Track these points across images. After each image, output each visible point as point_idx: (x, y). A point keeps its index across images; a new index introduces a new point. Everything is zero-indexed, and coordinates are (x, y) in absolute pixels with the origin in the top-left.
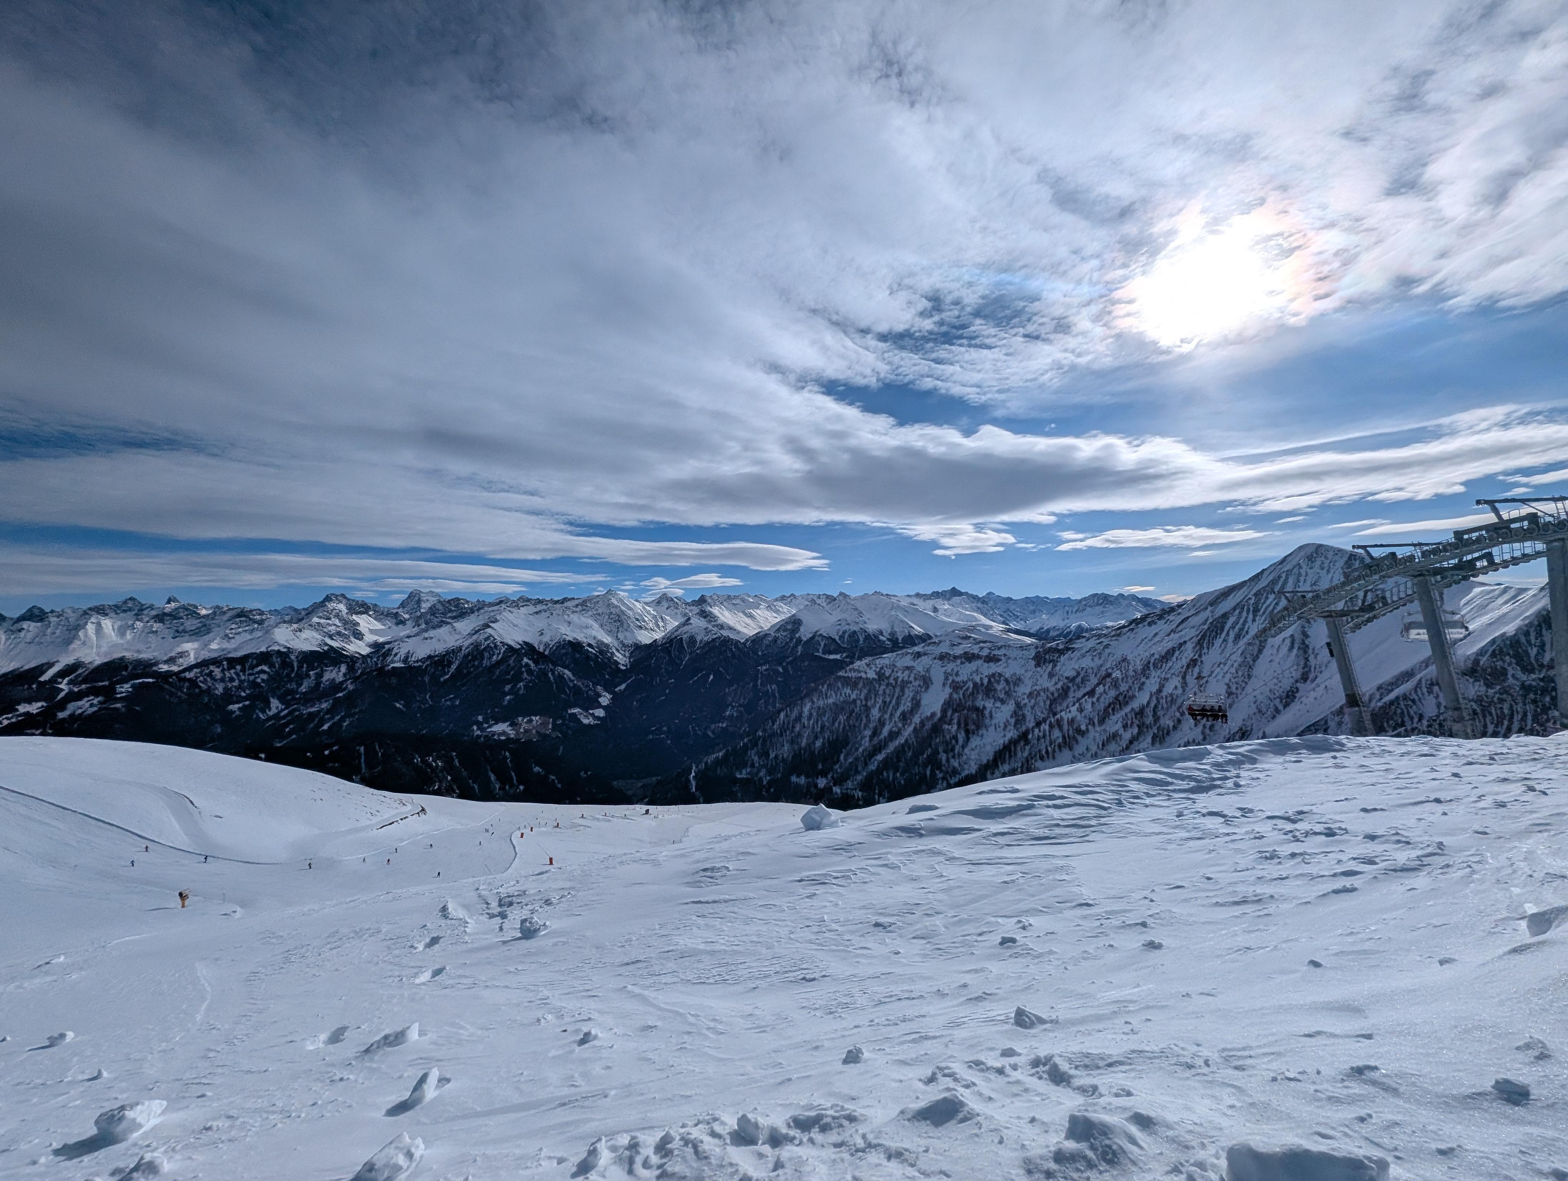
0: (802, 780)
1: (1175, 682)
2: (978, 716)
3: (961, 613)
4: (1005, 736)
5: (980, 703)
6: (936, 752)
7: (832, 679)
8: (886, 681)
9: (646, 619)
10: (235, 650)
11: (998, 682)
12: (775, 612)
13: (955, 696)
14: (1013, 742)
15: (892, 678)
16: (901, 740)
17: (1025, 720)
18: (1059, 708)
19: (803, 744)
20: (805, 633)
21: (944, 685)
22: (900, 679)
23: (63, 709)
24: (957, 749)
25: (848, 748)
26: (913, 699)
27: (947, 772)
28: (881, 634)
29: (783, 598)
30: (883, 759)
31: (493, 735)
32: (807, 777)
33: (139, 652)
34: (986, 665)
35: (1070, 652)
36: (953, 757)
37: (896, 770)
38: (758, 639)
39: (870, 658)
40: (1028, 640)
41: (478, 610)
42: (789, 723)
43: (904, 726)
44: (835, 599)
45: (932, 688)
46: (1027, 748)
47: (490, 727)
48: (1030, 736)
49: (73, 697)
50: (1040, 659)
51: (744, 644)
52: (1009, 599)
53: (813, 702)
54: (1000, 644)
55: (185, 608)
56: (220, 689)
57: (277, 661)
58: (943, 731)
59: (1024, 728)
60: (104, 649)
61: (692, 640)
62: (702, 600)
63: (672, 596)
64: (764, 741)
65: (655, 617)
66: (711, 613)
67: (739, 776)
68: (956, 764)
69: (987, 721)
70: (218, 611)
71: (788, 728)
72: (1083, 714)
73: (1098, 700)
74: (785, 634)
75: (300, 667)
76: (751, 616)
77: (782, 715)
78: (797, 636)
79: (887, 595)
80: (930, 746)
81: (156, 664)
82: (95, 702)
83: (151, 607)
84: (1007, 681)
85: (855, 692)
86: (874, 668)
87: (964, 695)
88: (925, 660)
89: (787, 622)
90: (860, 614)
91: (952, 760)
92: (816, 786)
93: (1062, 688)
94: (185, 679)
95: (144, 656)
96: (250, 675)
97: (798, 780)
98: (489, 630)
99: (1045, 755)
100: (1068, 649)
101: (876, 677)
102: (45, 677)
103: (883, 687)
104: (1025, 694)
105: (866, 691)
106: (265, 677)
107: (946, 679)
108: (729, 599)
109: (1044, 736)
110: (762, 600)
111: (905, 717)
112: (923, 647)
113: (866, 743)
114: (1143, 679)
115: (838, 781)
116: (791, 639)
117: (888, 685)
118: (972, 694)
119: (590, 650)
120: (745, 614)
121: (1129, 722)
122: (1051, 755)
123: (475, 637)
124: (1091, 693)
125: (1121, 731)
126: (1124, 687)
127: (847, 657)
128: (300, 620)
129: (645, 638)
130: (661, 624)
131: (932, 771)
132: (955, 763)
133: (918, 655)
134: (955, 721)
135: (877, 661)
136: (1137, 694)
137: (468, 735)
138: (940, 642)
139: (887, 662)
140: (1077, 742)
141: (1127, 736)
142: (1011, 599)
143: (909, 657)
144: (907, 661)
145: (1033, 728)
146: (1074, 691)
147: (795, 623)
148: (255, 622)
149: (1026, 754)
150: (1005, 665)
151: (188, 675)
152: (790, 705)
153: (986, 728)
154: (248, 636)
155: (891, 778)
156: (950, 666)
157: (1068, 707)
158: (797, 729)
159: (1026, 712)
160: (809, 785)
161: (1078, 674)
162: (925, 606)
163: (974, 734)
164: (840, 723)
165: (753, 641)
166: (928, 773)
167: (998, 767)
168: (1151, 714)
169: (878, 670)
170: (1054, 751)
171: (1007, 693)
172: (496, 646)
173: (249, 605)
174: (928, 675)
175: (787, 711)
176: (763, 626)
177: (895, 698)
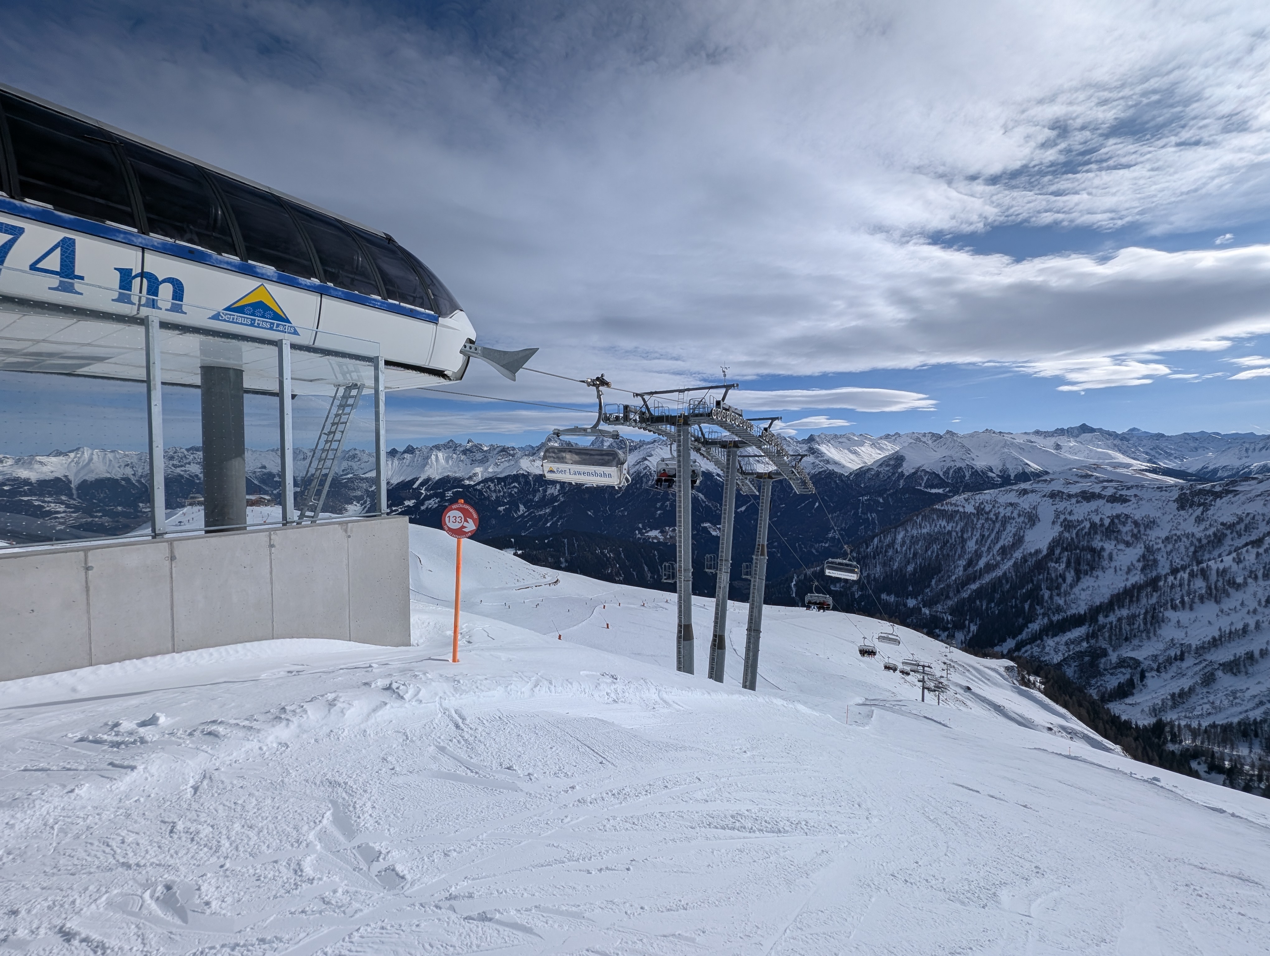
0: (892, 599)
2: (1093, 556)
3: (1091, 450)
4: (1127, 579)
5: (1097, 543)
6: (1038, 588)
7: (927, 512)
8: (986, 516)
10: (501, 472)
11: (1124, 524)
12: (879, 449)
13: (1066, 535)
14: (1137, 588)
15: (992, 514)
16: (999, 573)
17: (1156, 566)
18: (1206, 556)
19: (895, 567)
20: (907, 469)
21: (1054, 523)
22: (1002, 515)
23: (423, 505)
24: (1064, 587)
25: (940, 575)
26: (1015, 535)
27: (1049, 609)
28: (991, 470)
29: (887, 437)
30: (978, 588)
31: (649, 538)
32: (897, 595)
33: (455, 472)
34: (1110, 505)
35: (1230, 496)
36: (1058, 595)
37: (991, 601)
38: (861, 473)
39: (970, 494)
40: (1171, 480)
41: (639, 448)
42: (882, 548)
43: (1003, 560)
44: (941, 437)
45: (1038, 526)
46: (1155, 595)
47: (647, 532)
48: (1161, 583)
49: (428, 498)
50: (1183, 502)
51: (848, 477)
52: (1160, 436)
53: (907, 531)
54: (1129, 484)
55: (476, 446)
56: (494, 496)
57: (522, 480)
58: (1048, 568)
59: (1154, 574)
60: (440, 471)
62: (811, 439)
63: (786, 436)
66: (818, 449)
67: (833, 589)
68: (1061, 602)
69: (1105, 563)
70: (492, 448)
71: (881, 552)
72: (1241, 566)
74: (887, 469)
75: (535, 485)
76: (855, 453)
77: (876, 540)
78: (900, 470)
79: (1000, 432)
80: (1032, 581)
81: (463, 480)
82: (437, 501)
83: (460, 445)
84: (1136, 523)
85: (950, 525)
86: (973, 503)
87: (1077, 534)
88: (1032, 499)
89: (890, 458)
90: (968, 451)
91: (1056, 598)
92: (905, 605)
93: (1215, 534)
94: (477, 490)
95: (457, 475)
96: (509, 488)
97: (888, 598)
98: (646, 462)
99: (1179, 605)
100: (1228, 492)
101: (975, 511)
102: (415, 486)
103: (981, 522)
104: (1159, 538)
105: (962, 524)
106: (516, 490)
107: (1057, 516)
108: (836, 438)
109: (1181, 585)
110: (866, 438)
111: (1005, 552)
112: (1031, 484)
113: (960, 572)
115: (930, 603)
116: (893, 474)
117: (987, 519)
118: (1089, 534)
119: (718, 478)
120: (850, 451)
122: (1187, 606)
123: (637, 467)
124: (1256, 543)
127: (950, 491)
128: (534, 454)
131: (1031, 607)
133: (1025, 492)
134: (1065, 559)
135: (977, 497)
137: (633, 537)
138: (1052, 480)
139: (988, 497)
140: (1228, 595)
142: (1163, 436)
143: (1014, 494)
144: (1012, 497)
145: (1167, 574)
146: (1232, 539)
147: (898, 460)
148: (510, 455)
149: (1154, 600)
150: (1135, 506)
151: (479, 487)
152: (885, 532)
153: (1104, 569)
154: (507, 464)
155: (984, 607)
156: (1063, 505)
157: (1220, 556)
158: (890, 553)
159: (1159, 558)
160: (897, 604)
161: (1241, 520)
162: (1047, 444)
163: (1087, 574)
164: (933, 552)
165: (856, 475)
166: (1027, 607)
167: (1114, 610)
169: (977, 505)
170: (1193, 602)
171: (1134, 536)
172: (651, 473)
173: (509, 445)
174: (1034, 512)
175: (880, 537)
176: (867, 461)
177: (995, 532)
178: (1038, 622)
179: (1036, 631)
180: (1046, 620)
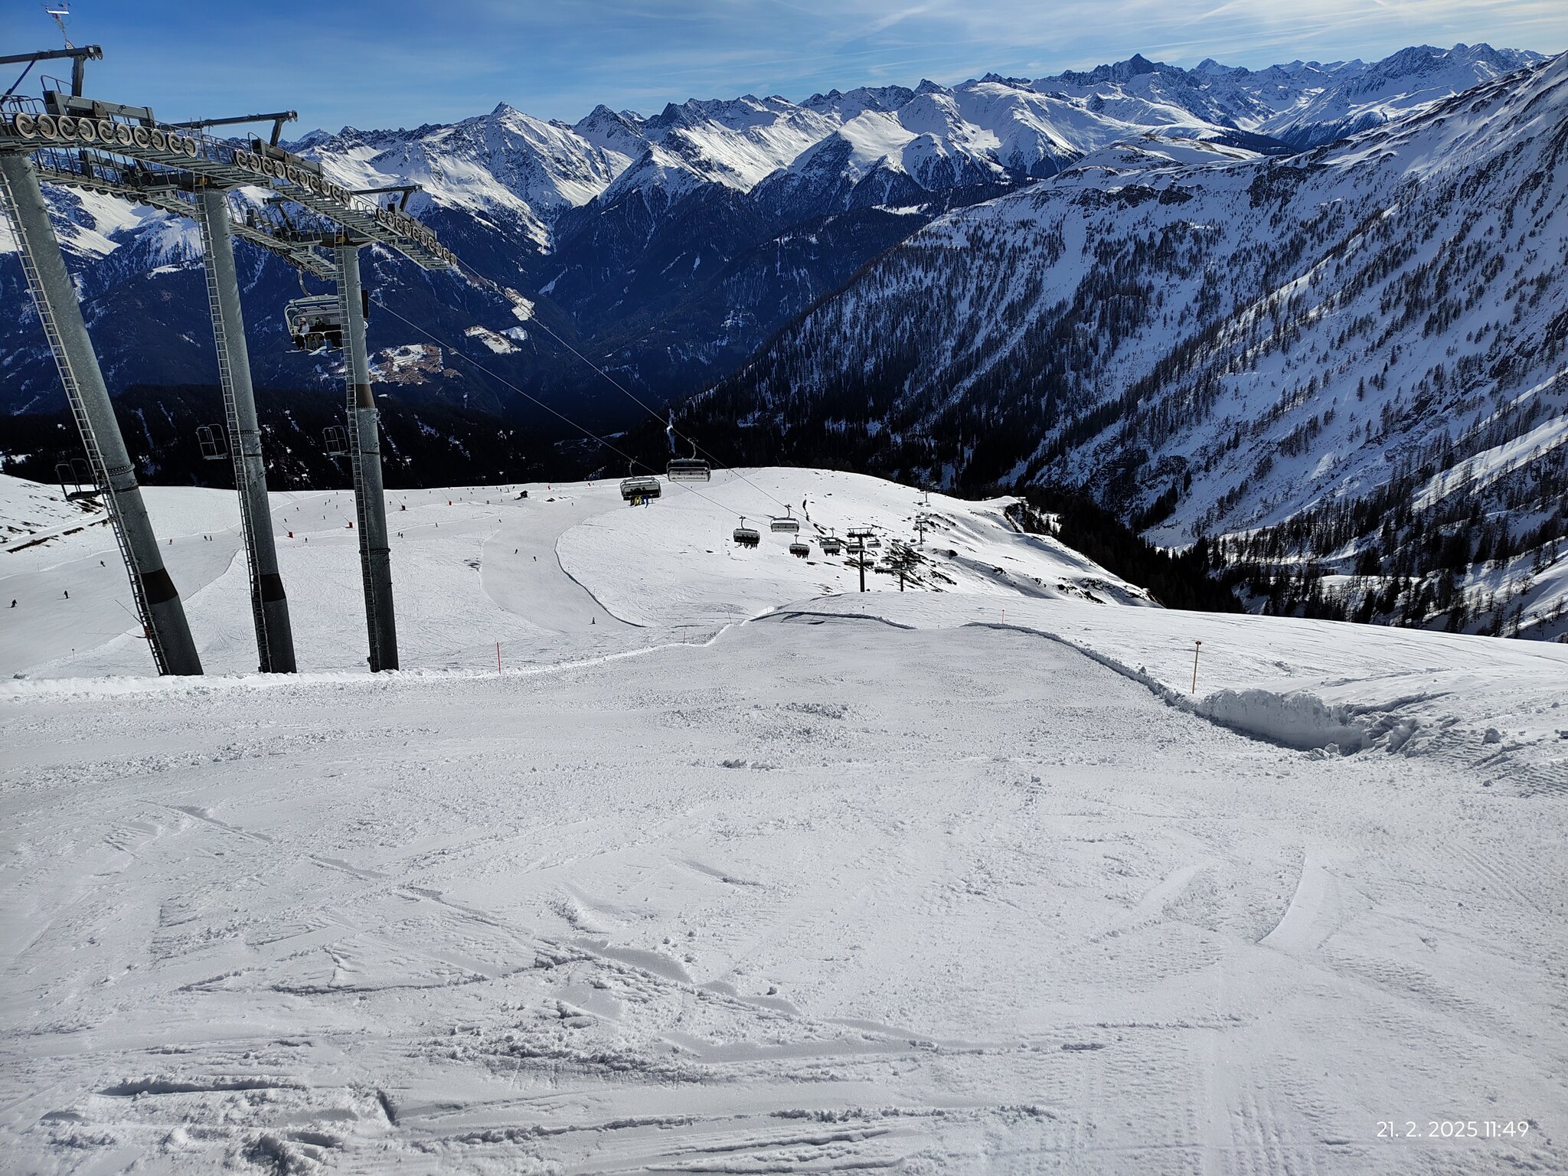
0: (842, 426)
1: (1492, 219)
2: (1136, 302)
3: (1142, 107)
4: (1179, 334)
5: (1143, 279)
6: (1059, 369)
7: (891, 255)
8: (985, 251)
9: (574, 159)
11: (1181, 239)
12: (805, 130)
13: (1102, 269)
14: (1191, 345)
15: (994, 245)
16: (1004, 352)
17: (1217, 306)
18: (1279, 280)
19: (844, 368)
20: (856, 168)
21: (1085, 250)
22: (1009, 246)
24: (1096, 361)
25: (917, 371)
26: (1028, 281)
27: (1075, 401)
28: (995, 160)
29: (817, 101)
30: (973, 386)
32: (849, 420)
34: (1164, 207)
35: (1317, 174)
36: (1087, 376)
37: (993, 402)
38: (773, 185)
40: (1248, 155)
42: (819, 335)
43: (1010, 329)
45: (1064, 258)
46: (1212, 353)
48: (1221, 333)
50: (1261, 191)
51: (749, 196)
53: (859, 297)
58: (1075, 333)
59: (1213, 319)
61: (658, 194)
62: (670, 116)
63: (615, 110)
64: (782, 366)
65: (589, 154)
66: (686, 139)
67: (741, 425)
68: (1091, 387)
69: (1152, 311)
71: (819, 343)
72: (1317, 289)
73: (1348, 262)
74: (821, 171)
76: (759, 141)
77: (808, 321)
78: (844, 174)
80: (1051, 359)
84: (1196, 236)
85: (930, 275)
86: (964, 229)
87: (1117, 267)
88: (1056, 207)
89: (823, 148)
91: (1084, 382)
92: (864, 432)
93: (1292, 242)
97: (835, 426)
100: (1314, 169)
101: (968, 244)
103: (978, 263)
104: (1224, 258)
105: (948, 271)
107: (1090, 239)
108: (719, 110)
109: (1244, 332)
110: (779, 106)
111: (1014, 313)
112: (1055, 182)
113: (946, 360)
114: (1436, 218)
115: (902, 424)
116: (832, 181)
117: (987, 257)
118: (1132, 263)
119: (484, 222)
120: (749, 139)
121: (1394, 298)
122: (1249, 363)
124: (1339, 250)
125: (1377, 315)
126: (1399, 235)
127: (928, 210)
129: (577, 194)
130: (601, 167)
131: (1051, 403)
132: (1089, 386)
133: (1043, 198)
134: (1097, 314)
135: (971, 216)
136: (1418, 246)
138: (1086, 170)
139: (988, 216)
140: (1298, 339)
141: (1385, 323)
142: (1247, 71)
143: (1028, 203)
144: (1023, 211)
145: (1230, 317)
146: (1312, 248)
147: (837, 151)
149: (1209, 362)
150: (1197, 206)
152: (824, 304)
153: (1150, 322)
155: (983, 415)
156: (1099, 215)
157: (1295, 277)
158: (834, 342)
159: (1222, 291)
160: (850, 432)
161: (1325, 214)
162: (1080, 99)
163: (1126, 334)
164: (904, 330)
165: (764, 191)
166: (1043, 402)
167: (1159, 387)
168: (1433, 282)
169: (971, 231)
170: (1256, 356)
171: (1193, 259)
174: (1058, 234)
175: (816, 314)
176: (783, 159)
177: (999, 280)
178: (1058, 425)
179: (1056, 441)
180: (1069, 422)
